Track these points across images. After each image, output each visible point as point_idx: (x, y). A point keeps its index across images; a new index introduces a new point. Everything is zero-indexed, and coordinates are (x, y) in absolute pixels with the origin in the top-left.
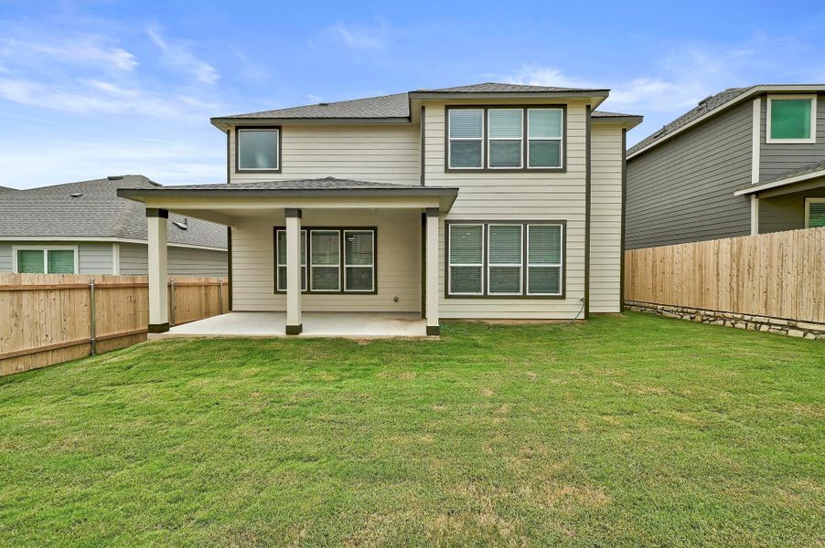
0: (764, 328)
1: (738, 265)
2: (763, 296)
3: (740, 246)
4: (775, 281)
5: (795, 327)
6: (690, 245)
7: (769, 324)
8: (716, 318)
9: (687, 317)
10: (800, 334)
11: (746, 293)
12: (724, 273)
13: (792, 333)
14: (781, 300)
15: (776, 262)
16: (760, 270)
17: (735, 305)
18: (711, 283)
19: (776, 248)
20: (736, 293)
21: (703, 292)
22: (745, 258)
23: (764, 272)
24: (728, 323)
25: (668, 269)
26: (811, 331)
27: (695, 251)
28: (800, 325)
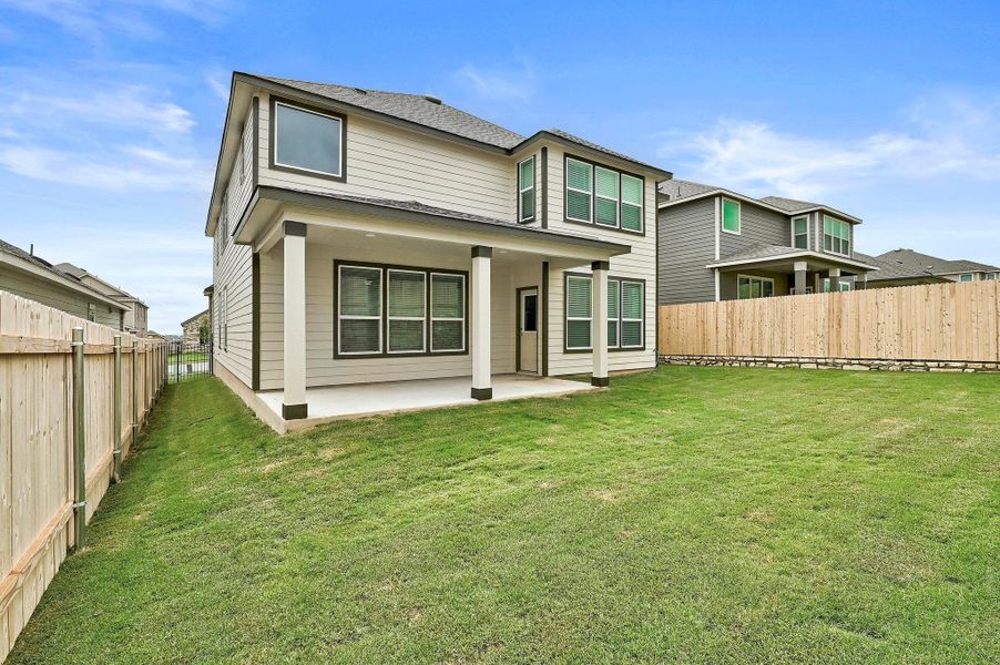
0: (752, 364)
1: (732, 321)
2: (750, 342)
3: (733, 306)
4: (757, 331)
5: (772, 362)
6: (694, 305)
7: (755, 361)
8: (717, 361)
9: (693, 363)
10: (775, 365)
11: (738, 340)
12: (722, 326)
13: (770, 365)
14: (761, 344)
15: (758, 319)
16: (748, 325)
17: (731, 350)
18: (712, 335)
19: (757, 309)
20: (731, 341)
21: (705, 342)
22: (737, 316)
23: (750, 326)
24: (727, 364)
25: (674, 324)
26: (780, 363)
27: (697, 310)
28: (774, 360)
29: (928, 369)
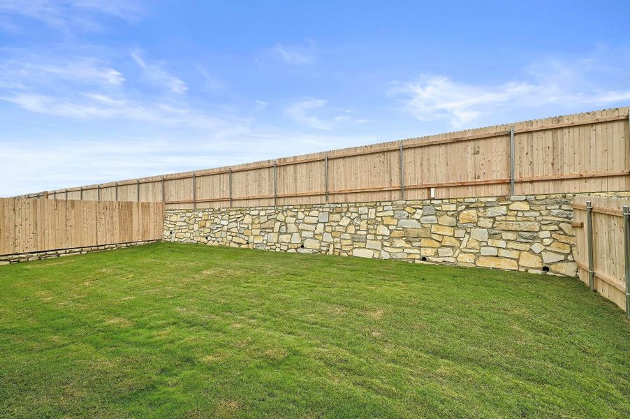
29: (59, 255)
